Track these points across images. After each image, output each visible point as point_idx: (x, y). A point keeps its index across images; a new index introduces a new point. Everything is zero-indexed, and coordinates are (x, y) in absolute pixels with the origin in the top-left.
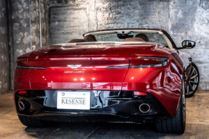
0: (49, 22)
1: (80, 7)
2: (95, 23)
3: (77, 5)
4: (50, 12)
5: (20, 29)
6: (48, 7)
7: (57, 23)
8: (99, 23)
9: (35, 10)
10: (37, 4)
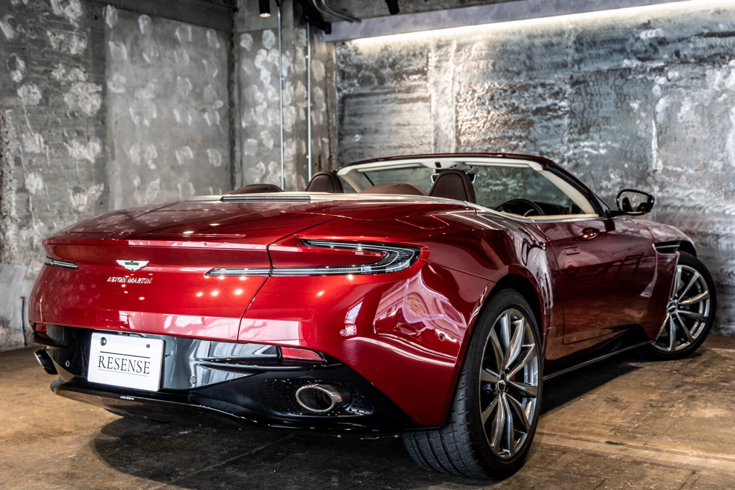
0: (341, 137)
1: (415, 95)
2: (452, 135)
3: (409, 90)
4: (342, 110)
5: (259, 154)
6: (338, 96)
7: (358, 137)
8: (463, 139)
9: (294, 104)
10: (301, 88)
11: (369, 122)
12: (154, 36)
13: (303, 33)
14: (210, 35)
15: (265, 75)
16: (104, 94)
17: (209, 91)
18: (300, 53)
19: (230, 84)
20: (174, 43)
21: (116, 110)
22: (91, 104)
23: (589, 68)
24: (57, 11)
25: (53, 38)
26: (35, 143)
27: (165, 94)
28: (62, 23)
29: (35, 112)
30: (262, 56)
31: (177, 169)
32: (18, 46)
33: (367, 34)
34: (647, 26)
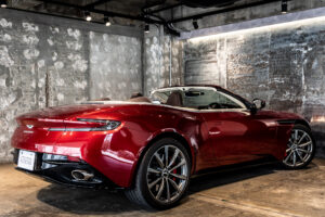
0: (185, 77)
1: (211, 60)
2: (225, 76)
3: (209, 58)
4: (186, 67)
5: (152, 85)
6: (184, 61)
7: (191, 77)
8: (229, 77)
10: (167, 59)
11: (195, 71)
12: (110, 41)
13: (168, 38)
14: (134, 40)
15: (154, 54)
16: (89, 64)
17: (133, 61)
18: (167, 45)
19: (142, 58)
20: (118, 43)
21: (93, 69)
22: (83, 67)
23: (276, 47)
24: (70, 34)
25: (68, 44)
26: (60, 82)
27: (114, 62)
28: (73, 39)
29: (61, 71)
30: (153, 47)
31: (119, 91)
32: (55, 48)
33: (192, 36)
34: (299, 29)
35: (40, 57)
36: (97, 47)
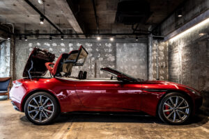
3: (176, 50)
10: (155, 52)
12: (127, 47)
15: (151, 50)
16: (116, 58)
18: (155, 45)
21: (118, 60)
22: (113, 59)
24: (107, 46)
25: (105, 50)
27: (130, 56)
28: (108, 48)
29: (101, 62)
30: (150, 47)
32: (99, 52)
35: (92, 56)
36: (120, 50)
